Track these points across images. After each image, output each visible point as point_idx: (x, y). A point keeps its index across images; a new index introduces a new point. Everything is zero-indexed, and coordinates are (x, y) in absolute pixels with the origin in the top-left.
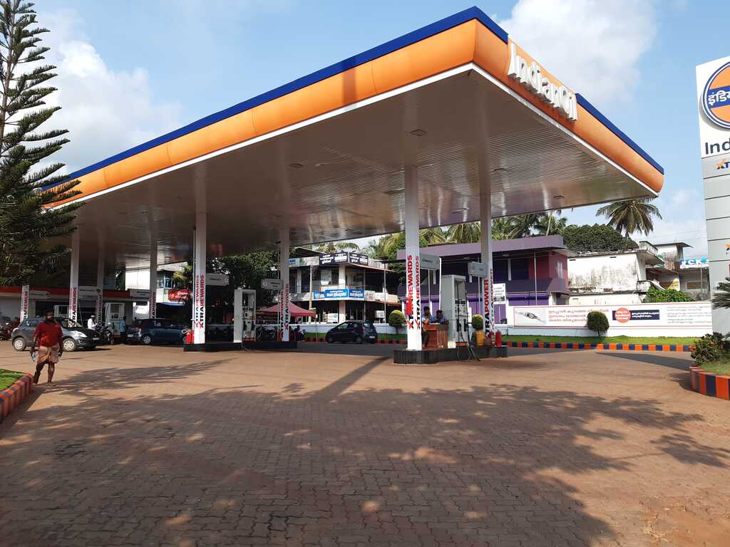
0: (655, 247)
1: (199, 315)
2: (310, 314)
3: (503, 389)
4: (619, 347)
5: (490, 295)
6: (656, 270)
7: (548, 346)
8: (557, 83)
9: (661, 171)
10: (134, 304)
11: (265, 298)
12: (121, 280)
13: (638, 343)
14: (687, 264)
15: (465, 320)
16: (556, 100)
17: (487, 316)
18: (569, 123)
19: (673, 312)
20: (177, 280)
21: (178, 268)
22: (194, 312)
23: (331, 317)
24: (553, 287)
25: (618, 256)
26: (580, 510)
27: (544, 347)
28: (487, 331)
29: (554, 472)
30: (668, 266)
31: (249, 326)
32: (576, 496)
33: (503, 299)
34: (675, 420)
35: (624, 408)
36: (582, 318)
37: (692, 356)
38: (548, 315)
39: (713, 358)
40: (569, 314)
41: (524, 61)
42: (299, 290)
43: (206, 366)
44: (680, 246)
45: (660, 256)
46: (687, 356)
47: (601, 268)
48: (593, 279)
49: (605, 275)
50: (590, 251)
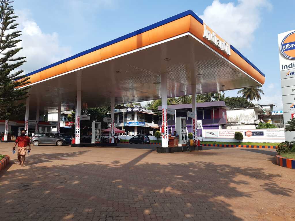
0: (262, 106)
1: (77, 132)
2: (123, 132)
3: (201, 164)
4: (248, 146)
5: (195, 125)
6: (262, 115)
7: (219, 146)
8: (223, 40)
9: (264, 76)
10: (51, 127)
11: (104, 125)
12: (46, 117)
13: (255, 145)
14: (274, 113)
15: (185, 135)
16: (222, 47)
17: (194, 134)
18: (227, 56)
19: (269, 132)
20: (69, 118)
21: (69, 113)
22: (76, 131)
23: (131, 133)
24: (221, 122)
25: (247, 110)
26: (232, 214)
27: (217, 146)
28: (194, 140)
29: (221, 198)
30: (267, 114)
31: (98, 137)
32: (231, 208)
33: (201, 126)
34: (270, 177)
35: (249, 172)
36: (233, 135)
37: (277, 151)
38: (219, 133)
39: (285, 152)
40: (228, 133)
41: (209, 32)
42: (118, 122)
43: (81, 153)
44: (272, 106)
45: (263, 110)
46: (275, 150)
47: (240, 114)
48: (237, 119)
49: (242, 117)
50: (236, 107)
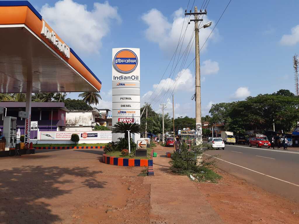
0: (99, 110)
4: (83, 148)
6: (99, 119)
7: (54, 148)
8: (62, 42)
9: (101, 83)
13: (89, 146)
14: (109, 117)
15: (15, 138)
16: (61, 48)
17: (26, 136)
18: (66, 59)
19: (102, 134)
24: (59, 124)
25: (85, 113)
28: (26, 142)
30: (103, 118)
34: (93, 173)
36: (69, 136)
37: (104, 150)
38: (56, 135)
39: (110, 151)
40: (65, 135)
41: (48, 30)
44: (107, 110)
45: (100, 114)
47: (79, 117)
48: (76, 121)
49: (80, 119)
50: (75, 110)
